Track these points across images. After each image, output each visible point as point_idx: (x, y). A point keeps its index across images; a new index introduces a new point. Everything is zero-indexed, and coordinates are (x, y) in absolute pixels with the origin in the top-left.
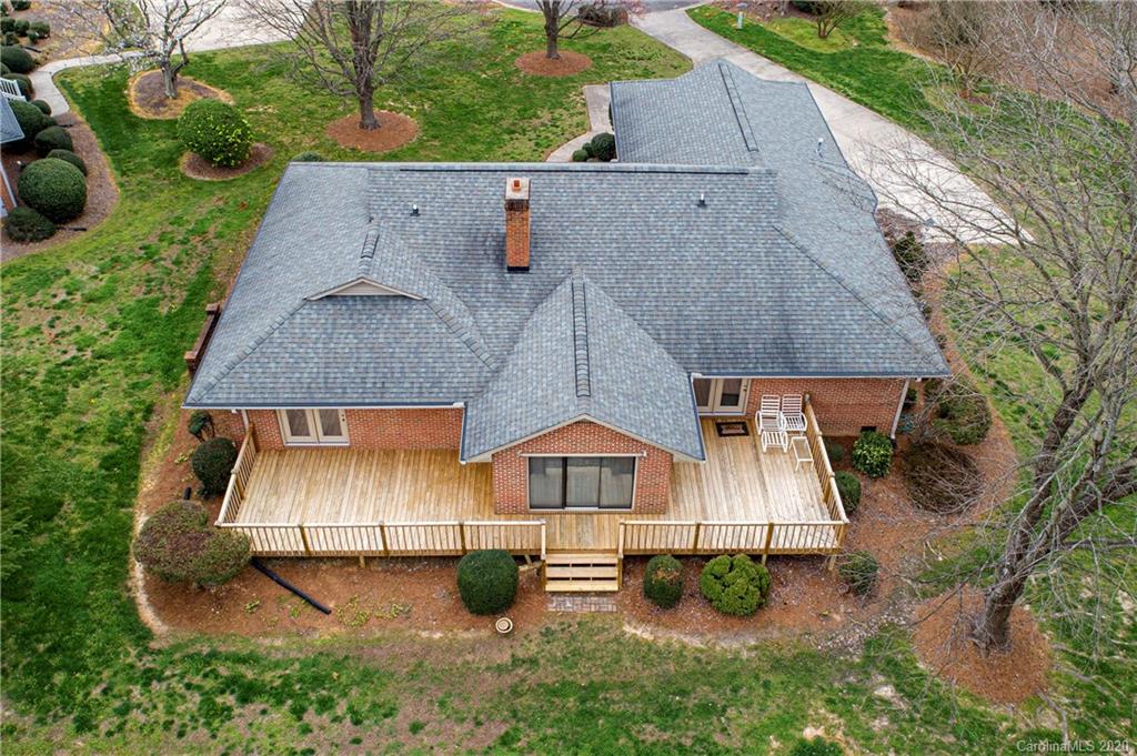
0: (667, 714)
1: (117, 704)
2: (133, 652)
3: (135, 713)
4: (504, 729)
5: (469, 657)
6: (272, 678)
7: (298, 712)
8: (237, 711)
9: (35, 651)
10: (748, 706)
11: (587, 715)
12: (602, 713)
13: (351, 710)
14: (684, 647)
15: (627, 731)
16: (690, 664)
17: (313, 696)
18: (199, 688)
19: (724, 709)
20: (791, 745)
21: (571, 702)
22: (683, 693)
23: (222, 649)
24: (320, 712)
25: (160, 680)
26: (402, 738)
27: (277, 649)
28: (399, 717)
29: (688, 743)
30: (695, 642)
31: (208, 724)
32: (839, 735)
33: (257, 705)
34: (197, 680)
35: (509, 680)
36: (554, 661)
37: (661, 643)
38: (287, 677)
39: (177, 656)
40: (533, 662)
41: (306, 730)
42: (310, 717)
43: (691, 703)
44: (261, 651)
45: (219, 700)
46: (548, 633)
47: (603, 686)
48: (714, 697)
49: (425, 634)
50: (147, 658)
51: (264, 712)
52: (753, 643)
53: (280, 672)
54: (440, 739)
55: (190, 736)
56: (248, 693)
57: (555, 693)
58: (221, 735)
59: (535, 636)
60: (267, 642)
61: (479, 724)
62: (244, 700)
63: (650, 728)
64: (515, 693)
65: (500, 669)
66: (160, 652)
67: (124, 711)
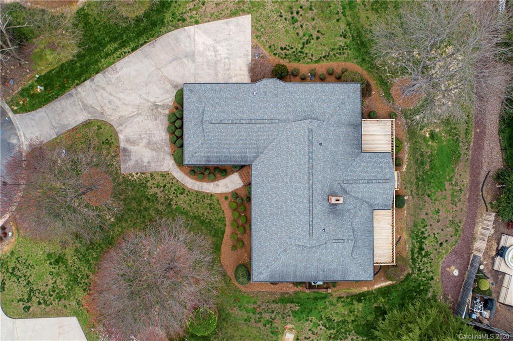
0: (422, 163)
1: (426, 274)
2: (414, 275)
3: (428, 270)
4: (426, 196)
5: (411, 205)
6: (417, 245)
7: (425, 238)
8: (426, 250)
9: (416, 295)
10: (421, 147)
11: (423, 180)
12: (423, 177)
13: (424, 228)
14: (407, 158)
15: (426, 172)
16: (411, 158)
17: (421, 236)
18: (421, 259)
19: (422, 152)
20: (430, 140)
21: (420, 183)
22: (418, 160)
23: (410, 257)
24: (424, 234)
25: (420, 267)
26: (429, 217)
27: (409, 246)
28: (425, 218)
29: (429, 160)
30: (406, 155)
31: (429, 255)
32: (428, 130)
33: (424, 246)
34: (419, 260)
35: (415, 196)
36: (411, 187)
37: (407, 163)
38: (417, 242)
39: (413, 266)
40: (412, 191)
41: (429, 236)
42: (426, 235)
43: (420, 158)
44: (410, 249)
45: (424, 254)
46: (405, 188)
47: (416, 176)
48: (419, 154)
49: (405, 215)
50: (415, 272)
51: (426, 245)
52: (406, 143)
53: (416, 244)
54: (429, 209)
55: (432, 258)
56: (421, 249)
57: (418, 186)
58: (431, 252)
59: (406, 190)
60: (407, 248)
61: (425, 202)
62: (423, 249)
63: (426, 167)
64: (418, 195)
65: (413, 198)
66: (413, 270)
67: (428, 272)
